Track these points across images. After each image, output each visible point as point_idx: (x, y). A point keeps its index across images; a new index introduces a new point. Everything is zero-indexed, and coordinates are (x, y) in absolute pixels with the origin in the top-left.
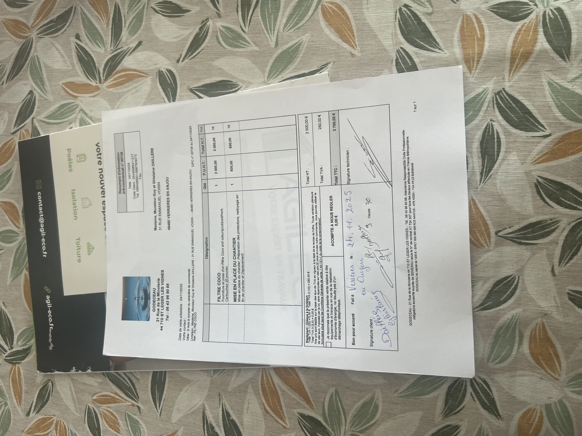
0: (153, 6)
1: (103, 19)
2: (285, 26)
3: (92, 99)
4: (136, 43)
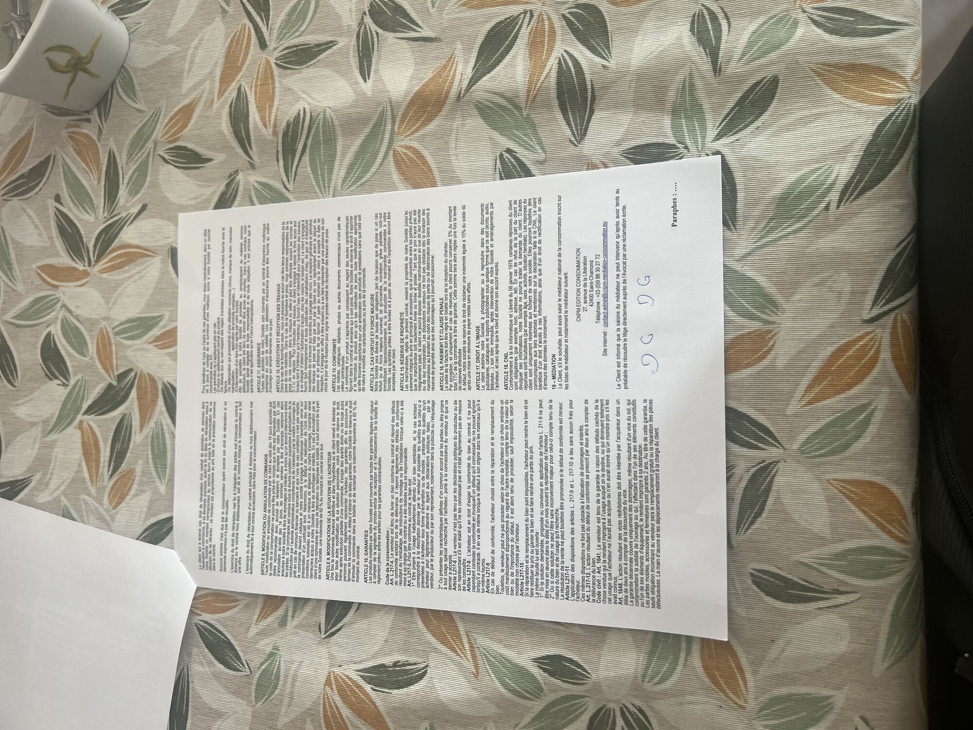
0: (162, 154)
1: (92, 174)
2: (344, 181)
3: (79, 289)
4: (139, 207)
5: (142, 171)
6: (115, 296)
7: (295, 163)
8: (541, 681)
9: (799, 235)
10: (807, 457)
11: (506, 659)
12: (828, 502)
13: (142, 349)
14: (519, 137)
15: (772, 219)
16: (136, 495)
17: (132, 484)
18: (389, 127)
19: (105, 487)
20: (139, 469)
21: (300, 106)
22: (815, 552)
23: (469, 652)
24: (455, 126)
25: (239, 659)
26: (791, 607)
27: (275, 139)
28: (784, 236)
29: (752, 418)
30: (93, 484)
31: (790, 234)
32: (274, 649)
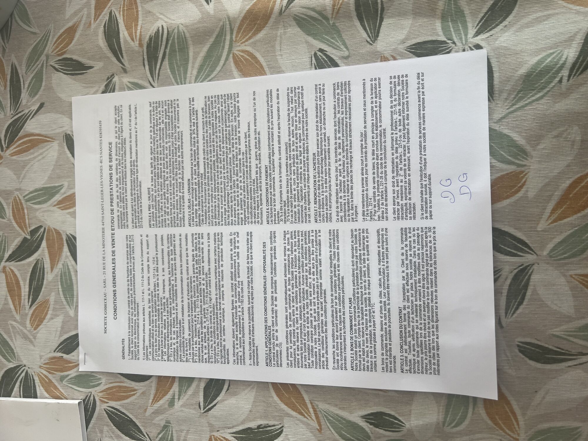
0: (52, 64)
4: (38, 105)
5: (38, 78)
6: (24, 172)
7: (158, 67)
8: (369, 432)
9: (541, 102)
10: (555, 260)
11: (342, 418)
12: (572, 291)
13: (49, 211)
14: (328, 40)
15: (520, 91)
16: (52, 318)
17: (48, 310)
18: (228, 37)
19: (27, 315)
20: (52, 299)
21: (159, 24)
22: (563, 327)
23: (313, 415)
24: (279, 34)
25: (141, 432)
26: (548, 367)
27: (141, 50)
28: (530, 103)
29: (512, 235)
30: (17, 313)
31: (533, 101)
32: (166, 423)
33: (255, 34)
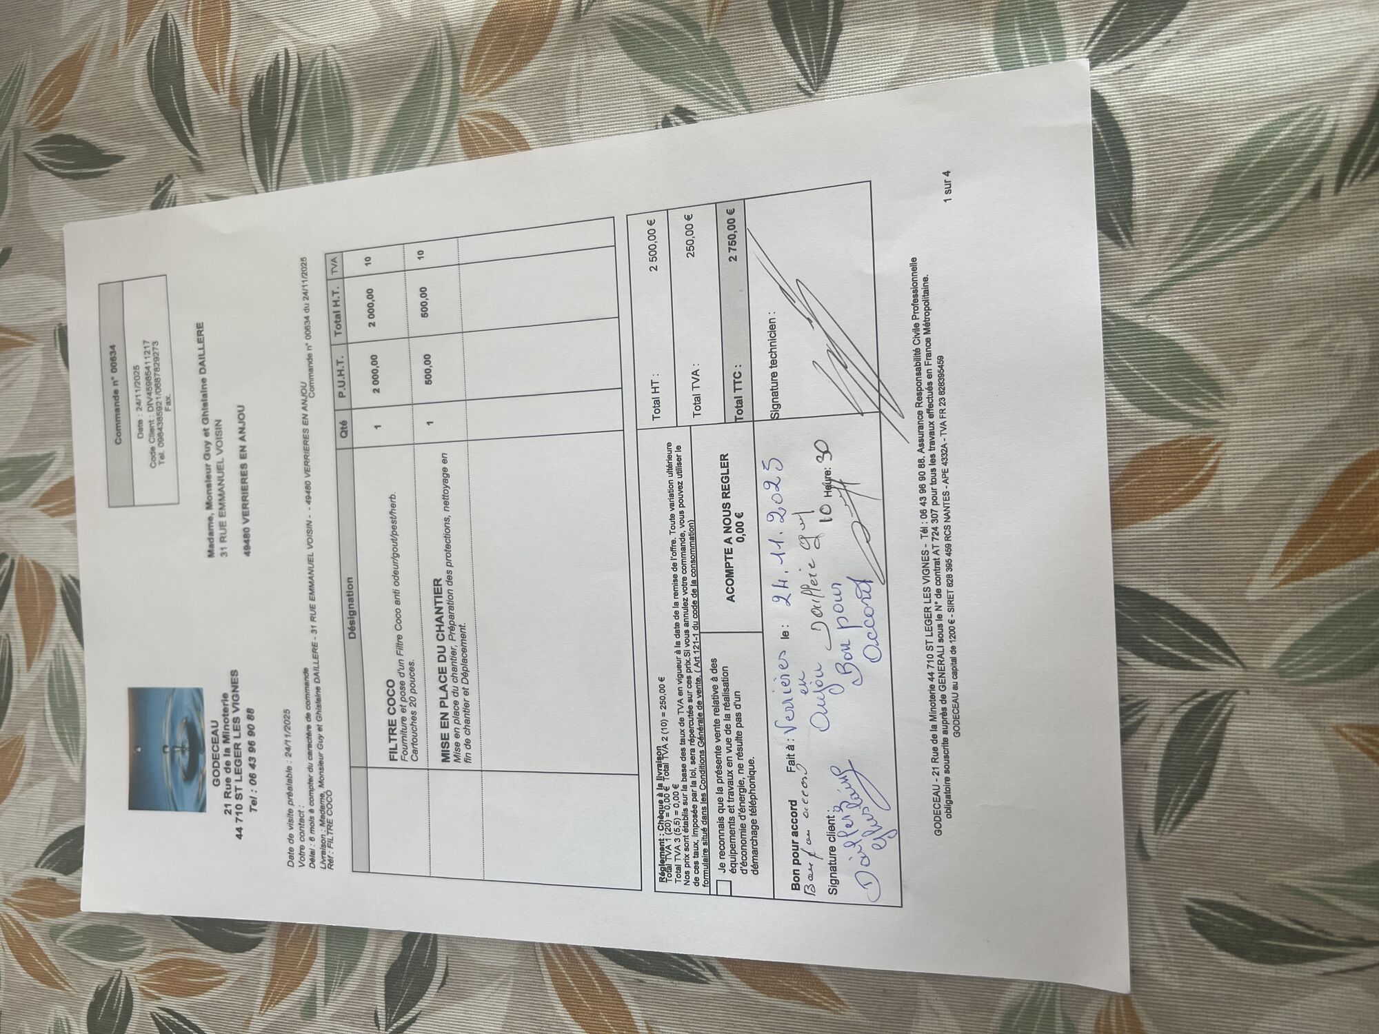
0: (29, 151)
7: (278, 157)
9: (1260, 248)
10: (1291, 683)
12: (1338, 770)
13: (19, 518)
14: (697, 84)
15: (1204, 219)
16: (30, 784)
18: (447, 79)
20: (30, 737)
21: (278, 46)
22: (1314, 867)
24: (574, 69)
26: (1268, 971)
27: (235, 113)
28: (1231, 252)
29: (1177, 610)
31: (1241, 247)
33: (515, 69)
